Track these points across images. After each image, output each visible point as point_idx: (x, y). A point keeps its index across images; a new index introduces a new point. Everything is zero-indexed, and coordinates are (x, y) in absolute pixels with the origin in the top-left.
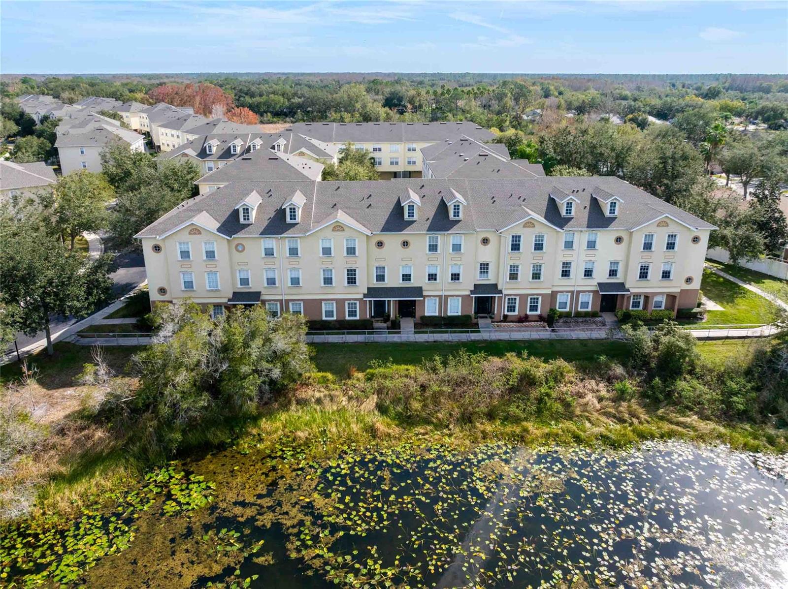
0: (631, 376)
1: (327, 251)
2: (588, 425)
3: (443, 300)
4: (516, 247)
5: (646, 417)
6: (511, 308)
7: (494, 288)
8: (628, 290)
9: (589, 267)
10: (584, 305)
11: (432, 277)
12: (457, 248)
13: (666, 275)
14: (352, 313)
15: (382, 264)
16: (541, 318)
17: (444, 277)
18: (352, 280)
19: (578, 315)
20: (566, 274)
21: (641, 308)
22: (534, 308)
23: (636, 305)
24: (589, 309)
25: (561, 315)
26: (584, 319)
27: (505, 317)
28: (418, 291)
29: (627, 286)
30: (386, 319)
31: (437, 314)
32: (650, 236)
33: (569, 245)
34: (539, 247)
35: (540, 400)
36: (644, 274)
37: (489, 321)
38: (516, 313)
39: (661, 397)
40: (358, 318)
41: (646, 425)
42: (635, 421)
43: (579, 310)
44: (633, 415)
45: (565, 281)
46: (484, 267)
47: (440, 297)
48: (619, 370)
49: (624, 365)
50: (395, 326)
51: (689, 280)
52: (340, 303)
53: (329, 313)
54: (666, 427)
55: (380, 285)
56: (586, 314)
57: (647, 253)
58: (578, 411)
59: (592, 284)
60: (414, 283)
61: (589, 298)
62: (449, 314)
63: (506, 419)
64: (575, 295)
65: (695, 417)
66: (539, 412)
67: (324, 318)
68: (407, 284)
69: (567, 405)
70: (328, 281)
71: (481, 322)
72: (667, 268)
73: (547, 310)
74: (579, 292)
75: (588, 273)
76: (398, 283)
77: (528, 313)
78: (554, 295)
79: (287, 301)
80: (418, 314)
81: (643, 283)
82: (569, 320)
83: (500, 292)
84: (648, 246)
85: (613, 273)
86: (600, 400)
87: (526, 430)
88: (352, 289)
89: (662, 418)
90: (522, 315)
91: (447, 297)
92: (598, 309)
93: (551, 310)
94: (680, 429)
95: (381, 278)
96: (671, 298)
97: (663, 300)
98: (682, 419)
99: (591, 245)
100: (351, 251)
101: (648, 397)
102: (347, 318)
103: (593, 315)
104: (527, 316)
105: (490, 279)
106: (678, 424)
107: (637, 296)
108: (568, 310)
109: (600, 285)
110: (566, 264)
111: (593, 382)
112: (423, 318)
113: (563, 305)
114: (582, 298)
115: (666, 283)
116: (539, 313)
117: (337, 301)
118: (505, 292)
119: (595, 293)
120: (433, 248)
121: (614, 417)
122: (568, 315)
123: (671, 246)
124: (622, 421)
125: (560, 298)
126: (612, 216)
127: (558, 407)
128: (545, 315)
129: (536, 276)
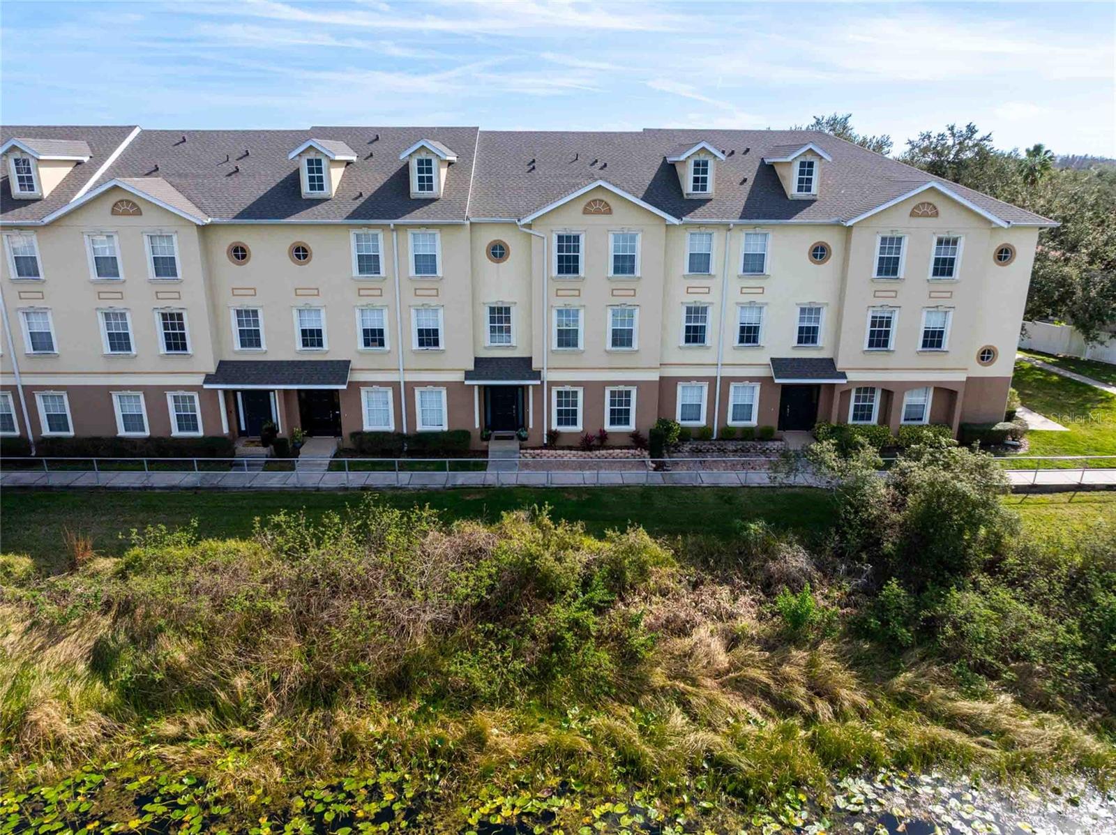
0: (827, 572)
1: (106, 267)
2: (678, 719)
3: (404, 394)
4: (568, 264)
5: (859, 698)
6: (567, 417)
7: (524, 366)
8: (843, 376)
9: (750, 318)
10: (743, 411)
11: (374, 337)
12: (426, 264)
13: (933, 339)
14: (187, 421)
15: (248, 303)
16: (636, 440)
17: (401, 340)
18: (176, 342)
19: (728, 435)
20: (695, 335)
21: (874, 420)
22: (620, 416)
23: (863, 413)
24: (754, 422)
25: (685, 435)
26: (740, 444)
27: (553, 436)
28: (340, 369)
29: (840, 366)
30: (268, 436)
31: (391, 428)
32: (892, 243)
33: (700, 264)
34: (624, 264)
35: (555, 642)
36: (879, 338)
37: (515, 445)
38: (579, 427)
39: (905, 634)
40: (201, 433)
41: (854, 723)
42: (823, 709)
43: (730, 422)
44: (819, 689)
45: (694, 354)
46: (500, 316)
47: (395, 386)
48: (795, 559)
49: (814, 548)
50: (284, 453)
51: (987, 355)
52: (155, 395)
53: (132, 421)
54: (917, 731)
55: (251, 355)
56: (748, 434)
57: (886, 284)
58: (658, 678)
59: (757, 361)
60: (330, 351)
61: (751, 396)
62: (420, 428)
63: (437, 697)
64: (719, 387)
65: (1006, 699)
66: (541, 678)
67: (122, 432)
68: (313, 355)
69: (628, 657)
70: (120, 342)
71: (493, 446)
72: (935, 323)
73: (652, 422)
74: (727, 381)
75: (749, 335)
76: (292, 350)
77: (608, 427)
78: (666, 386)
79: (30, 391)
80: (347, 429)
81: (878, 358)
82: (705, 445)
83: (537, 375)
84: (888, 267)
85: (807, 335)
86: (732, 641)
87: (478, 739)
88: (177, 362)
89: (903, 701)
90: (594, 431)
91: (410, 386)
92: (774, 423)
93: (662, 422)
94: (959, 738)
95: (250, 338)
96: (946, 394)
97: (925, 401)
98: (966, 706)
99: (754, 264)
100: (165, 267)
101: (869, 635)
102: (176, 433)
103: (763, 435)
104: (603, 436)
105: (516, 346)
106: (953, 721)
107: (866, 390)
108: (703, 422)
109: (780, 365)
110: (696, 312)
111: (724, 592)
112: (359, 436)
113: (692, 411)
114: (735, 396)
115: (932, 358)
116: (632, 427)
117: (146, 389)
118: (548, 376)
119: (765, 381)
120: (369, 264)
121: (766, 694)
122: (704, 434)
123: (944, 267)
124: (785, 708)
125: (684, 396)
126: (803, 195)
127: (603, 660)
128: (645, 434)
129: (622, 338)
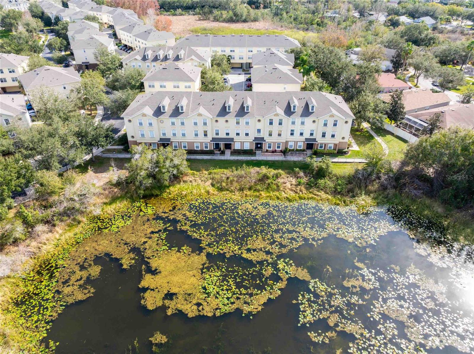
0: (306, 177)
1: (196, 124)
2: (283, 193)
3: (242, 143)
4: (271, 123)
5: (306, 192)
6: (270, 147)
7: (262, 139)
8: (317, 142)
9: (302, 132)
10: (300, 146)
11: (238, 134)
12: (247, 123)
13: (333, 136)
14: (206, 147)
15: (217, 129)
16: (281, 151)
17: (242, 135)
18: (206, 135)
19: (297, 150)
20: (292, 134)
21: (323, 148)
22: (279, 147)
23: (321, 147)
24: (302, 148)
25: (290, 150)
26: (299, 152)
27: (267, 150)
28: (232, 139)
29: (317, 140)
30: (220, 150)
31: (240, 149)
32: (326, 121)
33: (293, 123)
34: (280, 124)
35: (269, 184)
36: (324, 135)
37: (261, 151)
38: (271, 149)
39: (312, 185)
40: (208, 149)
41: (304, 195)
42: (301, 193)
43: (298, 148)
44: (301, 191)
45: (292, 137)
46: (259, 131)
47: (241, 142)
48: (302, 174)
49: (305, 173)
50: (223, 153)
51: (343, 138)
52: (201, 143)
53: (197, 147)
54: (311, 195)
55: (217, 137)
56: (301, 150)
57: (325, 128)
58: (281, 189)
59: (303, 138)
60: (230, 136)
61: (302, 144)
62: (245, 149)
63: (255, 190)
64: (296, 143)
65: (323, 193)
66: (267, 188)
67: (195, 149)
68: (228, 137)
69: (278, 186)
70: (196, 135)
71: (257, 152)
72: (333, 133)
73: (284, 148)
74: (297, 142)
75: (301, 134)
76: (225, 136)
77: (276, 149)
78: (287, 142)
79: (181, 142)
80: (232, 148)
81: (323, 139)
82: (293, 152)
83: (265, 141)
84: (325, 125)
85: (312, 134)
86: (291, 185)
87: (261, 195)
88: (206, 138)
89: (310, 192)
90: (274, 150)
91: (243, 142)
92: (305, 148)
93: (286, 148)
94: (315, 196)
95: (217, 134)
96: (335, 145)
97: (332, 146)
98: (317, 193)
99: (303, 123)
100: (205, 124)
101: (309, 185)
102: (204, 149)
103: (304, 150)
104: (276, 150)
105: (261, 135)
107: (322, 144)
108: (293, 148)
109: (306, 139)
110: (292, 131)
111: (291, 178)
112: (234, 150)
113: (291, 146)
114: (299, 144)
115: (333, 139)
116: (280, 149)
117: (200, 142)
118: (267, 141)
119: (304, 142)
120: (238, 123)
121: (294, 191)
122: (293, 150)
123: (335, 125)
124: (296, 193)
125: (290, 144)
126: (312, 111)
127: (275, 187)
128: (283, 150)
129: (280, 135)
